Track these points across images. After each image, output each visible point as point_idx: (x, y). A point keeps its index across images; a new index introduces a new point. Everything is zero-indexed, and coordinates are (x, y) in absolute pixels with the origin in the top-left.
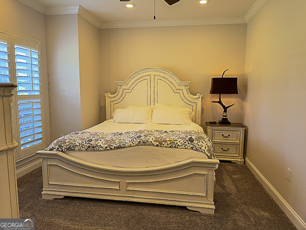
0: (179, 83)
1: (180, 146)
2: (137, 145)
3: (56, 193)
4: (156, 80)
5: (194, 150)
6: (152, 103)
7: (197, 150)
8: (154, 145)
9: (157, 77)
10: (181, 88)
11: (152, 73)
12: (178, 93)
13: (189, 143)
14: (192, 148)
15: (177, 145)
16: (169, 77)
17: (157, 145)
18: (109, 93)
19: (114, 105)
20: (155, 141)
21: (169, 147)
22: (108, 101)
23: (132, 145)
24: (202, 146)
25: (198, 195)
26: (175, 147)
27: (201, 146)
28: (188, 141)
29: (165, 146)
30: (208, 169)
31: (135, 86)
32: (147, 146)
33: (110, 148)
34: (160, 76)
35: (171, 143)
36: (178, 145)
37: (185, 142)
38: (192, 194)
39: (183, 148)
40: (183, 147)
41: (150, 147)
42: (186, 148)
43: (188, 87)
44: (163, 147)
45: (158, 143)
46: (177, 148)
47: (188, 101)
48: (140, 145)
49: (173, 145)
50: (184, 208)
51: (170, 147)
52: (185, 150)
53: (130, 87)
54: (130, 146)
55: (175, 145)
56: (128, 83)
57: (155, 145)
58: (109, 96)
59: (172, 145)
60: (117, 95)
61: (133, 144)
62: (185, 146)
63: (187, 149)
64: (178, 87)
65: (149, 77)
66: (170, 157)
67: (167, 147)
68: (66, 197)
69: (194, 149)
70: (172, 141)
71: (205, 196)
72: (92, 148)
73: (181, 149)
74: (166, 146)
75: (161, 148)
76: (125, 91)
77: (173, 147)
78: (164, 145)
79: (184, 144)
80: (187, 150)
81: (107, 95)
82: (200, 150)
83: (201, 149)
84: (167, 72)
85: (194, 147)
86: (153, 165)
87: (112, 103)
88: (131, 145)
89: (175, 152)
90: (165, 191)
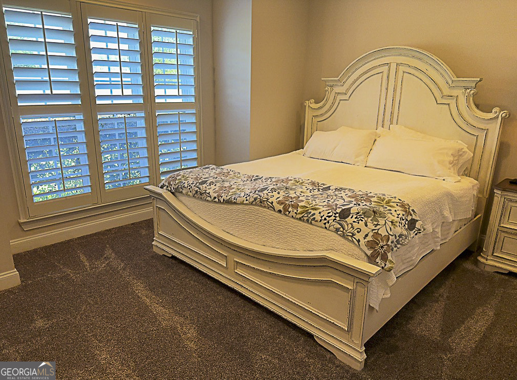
0: (450, 82)
1: (317, 221)
2: (251, 204)
3: (164, 248)
4: (400, 73)
5: (339, 235)
6: (387, 123)
7: (344, 236)
8: (274, 209)
9: (403, 67)
10: (455, 92)
11: (393, 59)
12: (445, 106)
13: (335, 219)
14: (337, 230)
15: (312, 218)
16: (429, 68)
17: (280, 211)
18: (313, 101)
19: (319, 123)
20: (279, 203)
21: (297, 218)
22: (308, 115)
23: (245, 202)
24: (358, 232)
25: (333, 323)
26: (308, 220)
27: (356, 232)
28: (337, 215)
29: (291, 214)
30: (355, 281)
31: (357, 87)
32: (265, 209)
33: (219, 200)
34: (410, 65)
35: (303, 213)
36: (314, 218)
37: (329, 217)
38: (325, 318)
39: (322, 227)
40: (322, 224)
41: (270, 211)
42: (326, 228)
43: (472, 92)
44: (288, 216)
45: (281, 207)
46: (311, 223)
47: (468, 123)
48: (255, 205)
49: (307, 217)
50: (311, 336)
51: (300, 219)
52: (324, 230)
53: (348, 90)
54: (242, 203)
55: (309, 218)
56: (345, 80)
57: (277, 209)
58: (311, 105)
59: (302, 217)
60: (324, 105)
61: (247, 200)
62: (325, 224)
63: (329, 230)
64: (447, 91)
65: (387, 67)
66: (297, 237)
67: (295, 218)
68: (173, 257)
69: (339, 233)
70: (307, 209)
71: (346, 329)
72: (200, 195)
73: (318, 228)
74: (292, 216)
75: (284, 217)
76: (340, 97)
77: (304, 219)
78: (289, 212)
79: (325, 219)
80: (328, 232)
81: (307, 106)
82: (350, 238)
83: (352, 236)
84: (426, 57)
85: (342, 229)
86: (271, 244)
87: (315, 120)
88: (243, 201)
89: (307, 230)
90: (285, 294)
